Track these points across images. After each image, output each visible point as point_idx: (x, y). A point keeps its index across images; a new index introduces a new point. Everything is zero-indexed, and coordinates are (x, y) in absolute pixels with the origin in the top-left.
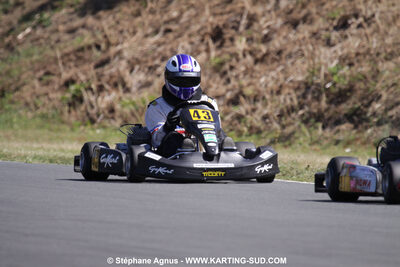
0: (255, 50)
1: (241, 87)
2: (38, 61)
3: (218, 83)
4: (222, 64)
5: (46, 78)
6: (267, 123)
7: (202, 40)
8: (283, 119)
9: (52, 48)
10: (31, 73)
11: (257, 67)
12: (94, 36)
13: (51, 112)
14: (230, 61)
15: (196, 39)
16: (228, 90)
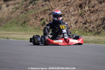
0: (90, 10)
1: (87, 19)
2: (34, 14)
3: (81, 19)
4: (82, 13)
5: (36, 18)
6: (93, 29)
7: (77, 7)
8: (98, 28)
9: (38, 10)
10: (32, 17)
11: (91, 14)
12: (48, 7)
13: (37, 27)
14: (84, 13)
15: (75, 7)
16: (83, 20)
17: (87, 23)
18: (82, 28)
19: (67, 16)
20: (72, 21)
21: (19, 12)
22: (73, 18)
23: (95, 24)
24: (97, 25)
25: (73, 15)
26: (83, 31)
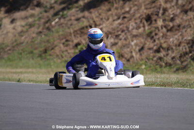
17: (161, 49)
18: (152, 60)
19: (123, 38)
20: (134, 47)
21: (33, 33)
22: (135, 41)
23: (177, 51)
24: (179, 54)
25: (135, 36)
26: (155, 65)
